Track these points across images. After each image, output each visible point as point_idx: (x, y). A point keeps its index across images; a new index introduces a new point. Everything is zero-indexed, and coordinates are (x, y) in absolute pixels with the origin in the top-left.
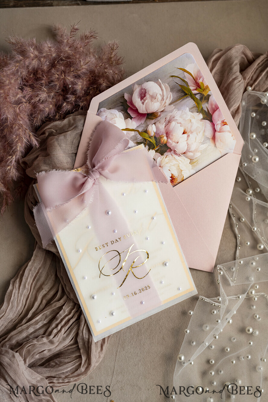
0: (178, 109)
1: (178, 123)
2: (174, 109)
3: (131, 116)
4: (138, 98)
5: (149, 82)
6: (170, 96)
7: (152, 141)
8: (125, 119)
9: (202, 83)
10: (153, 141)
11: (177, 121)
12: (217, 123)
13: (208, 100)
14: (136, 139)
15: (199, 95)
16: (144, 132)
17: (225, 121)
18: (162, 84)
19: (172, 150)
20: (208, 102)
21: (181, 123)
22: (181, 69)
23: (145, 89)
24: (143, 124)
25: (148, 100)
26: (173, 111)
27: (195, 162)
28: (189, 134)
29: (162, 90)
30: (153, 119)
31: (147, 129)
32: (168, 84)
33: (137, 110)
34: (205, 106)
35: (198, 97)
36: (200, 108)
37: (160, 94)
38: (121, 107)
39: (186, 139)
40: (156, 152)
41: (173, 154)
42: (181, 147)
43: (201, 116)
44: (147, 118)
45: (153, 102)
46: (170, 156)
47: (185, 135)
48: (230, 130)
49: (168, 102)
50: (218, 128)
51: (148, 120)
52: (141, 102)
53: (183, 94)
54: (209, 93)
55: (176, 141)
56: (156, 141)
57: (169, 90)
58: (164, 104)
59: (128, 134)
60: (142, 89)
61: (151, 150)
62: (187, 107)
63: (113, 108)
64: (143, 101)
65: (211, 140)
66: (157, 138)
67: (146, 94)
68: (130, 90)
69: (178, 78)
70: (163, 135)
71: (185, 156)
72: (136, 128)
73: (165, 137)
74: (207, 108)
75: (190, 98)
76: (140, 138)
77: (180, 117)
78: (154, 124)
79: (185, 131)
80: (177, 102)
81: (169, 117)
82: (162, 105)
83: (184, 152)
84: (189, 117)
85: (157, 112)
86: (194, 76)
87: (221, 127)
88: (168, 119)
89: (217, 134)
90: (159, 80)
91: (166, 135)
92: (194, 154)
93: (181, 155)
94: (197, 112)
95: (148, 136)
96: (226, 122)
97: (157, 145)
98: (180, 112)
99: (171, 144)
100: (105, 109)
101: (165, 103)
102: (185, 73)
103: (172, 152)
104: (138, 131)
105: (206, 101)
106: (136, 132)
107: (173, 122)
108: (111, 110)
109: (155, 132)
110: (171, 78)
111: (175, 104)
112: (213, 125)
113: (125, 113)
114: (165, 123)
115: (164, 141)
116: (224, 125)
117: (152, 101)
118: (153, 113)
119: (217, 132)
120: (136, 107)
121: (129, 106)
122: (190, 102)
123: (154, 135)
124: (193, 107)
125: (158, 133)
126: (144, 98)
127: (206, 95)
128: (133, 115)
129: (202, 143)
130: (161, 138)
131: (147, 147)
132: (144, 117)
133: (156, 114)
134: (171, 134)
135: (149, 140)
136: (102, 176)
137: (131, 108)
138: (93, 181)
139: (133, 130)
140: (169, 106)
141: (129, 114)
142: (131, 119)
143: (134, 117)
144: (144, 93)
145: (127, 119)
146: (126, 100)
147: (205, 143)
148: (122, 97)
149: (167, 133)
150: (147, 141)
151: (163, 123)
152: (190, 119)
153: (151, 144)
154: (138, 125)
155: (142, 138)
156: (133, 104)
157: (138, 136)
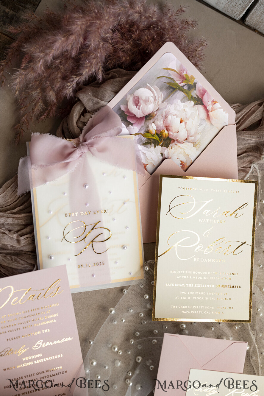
0: (171, 104)
1: (174, 115)
2: (167, 104)
4: (133, 106)
5: (139, 89)
6: (161, 95)
7: (155, 138)
8: (127, 127)
9: (187, 75)
10: (156, 138)
11: (173, 114)
12: (208, 104)
13: (195, 87)
14: (141, 141)
15: (186, 86)
16: (146, 133)
17: (214, 100)
18: (151, 87)
19: (175, 140)
20: (196, 89)
21: (177, 114)
22: (164, 69)
23: (138, 96)
25: (142, 104)
26: (167, 107)
27: (197, 145)
28: (186, 121)
29: (153, 92)
30: (151, 119)
31: (148, 130)
32: (157, 85)
33: (135, 115)
34: (194, 93)
35: (186, 88)
36: (190, 96)
37: (152, 96)
39: (184, 126)
41: (177, 144)
42: (182, 135)
43: (192, 103)
44: (146, 119)
45: (147, 105)
46: (175, 146)
47: (183, 123)
48: (220, 106)
49: (160, 100)
50: (209, 108)
51: (147, 121)
52: (137, 108)
53: (172, 90)
54: (195, 81)
55: (176, 131)
56: (159, 137)
57: (159, 90)
58: (158, 104)
60: (135, 97)
61: (157, 146)
62: (178, 99)
64: (139, 107)
65: (206, 120)
66: (159, 134)
67: (139, 100)
68: (125, 101)
69: (164, 78)
70: (164, 130)
71: (187, 142)
72: (138, 132)
74: (196, 94)
75: (179, 91)
76: (144, 139)
77: (174, 110)
78: (153, 123)
79: (181, 120)
80: (169, 98)
81: (165, 113)
82: (156, 105)
83: (186, 138)
84: (182, 108)
85: (153, 111)
86: (178, 72)
87: (212, 107)
88: (164, 115)
89: (210, 113)
90: (148, 84)
91: (166, 129)
92: (195, 137)
93: (183, 142)
94: (189, 101)
95: (151, 135)
96: (216, 101)
97: (161, 140)
98: (173, 105)
99: (173, 135)
101: (158, 102)
102: (170, 71)
103: (176, 141)
104: (141, 134)
105: (193, 89)
106: (139, 135)
107: (169, 116)
110: (158, 79)
111: (166, 100)
112: (205, 107)
113: (126, 122)
114: (162, 119)
115: (165, 135)
116: (215, 104)
117: (146, 104)
118: (150, 114)
119: (210, 111)
120: (134, 113)
121: (127, 115)
122: (180, 94)
123: (155, 133)
124: (184, 98)
125: (159, 130)
126: (139, 104)
127: (192, 85)
128: (133, 122)
129: (199, 125)
130: (162, 133)
131: (153, 145)
132: (143, 120)
133: (153, 114)
134: (170, 127)
135: (153, 138)
136: (89, 152)
137: (129, 116)
138: (80, 154)
139: (136, 134)
140: (162, 103)
141: (129, 121)
142: (132, 125)
143: (134, 123)
144: (137, 100)
145: (128, 126)
146: (124, 111)
147: (202, 125)
148: (119, 110)
149: (166, 127)
150: (151, 139)
151: (161, 120)
152: (184, 108)
153: (155, 141)
154: (140, 129)
155: (146, 138)
156: (130, 112)
157: (142, 138)
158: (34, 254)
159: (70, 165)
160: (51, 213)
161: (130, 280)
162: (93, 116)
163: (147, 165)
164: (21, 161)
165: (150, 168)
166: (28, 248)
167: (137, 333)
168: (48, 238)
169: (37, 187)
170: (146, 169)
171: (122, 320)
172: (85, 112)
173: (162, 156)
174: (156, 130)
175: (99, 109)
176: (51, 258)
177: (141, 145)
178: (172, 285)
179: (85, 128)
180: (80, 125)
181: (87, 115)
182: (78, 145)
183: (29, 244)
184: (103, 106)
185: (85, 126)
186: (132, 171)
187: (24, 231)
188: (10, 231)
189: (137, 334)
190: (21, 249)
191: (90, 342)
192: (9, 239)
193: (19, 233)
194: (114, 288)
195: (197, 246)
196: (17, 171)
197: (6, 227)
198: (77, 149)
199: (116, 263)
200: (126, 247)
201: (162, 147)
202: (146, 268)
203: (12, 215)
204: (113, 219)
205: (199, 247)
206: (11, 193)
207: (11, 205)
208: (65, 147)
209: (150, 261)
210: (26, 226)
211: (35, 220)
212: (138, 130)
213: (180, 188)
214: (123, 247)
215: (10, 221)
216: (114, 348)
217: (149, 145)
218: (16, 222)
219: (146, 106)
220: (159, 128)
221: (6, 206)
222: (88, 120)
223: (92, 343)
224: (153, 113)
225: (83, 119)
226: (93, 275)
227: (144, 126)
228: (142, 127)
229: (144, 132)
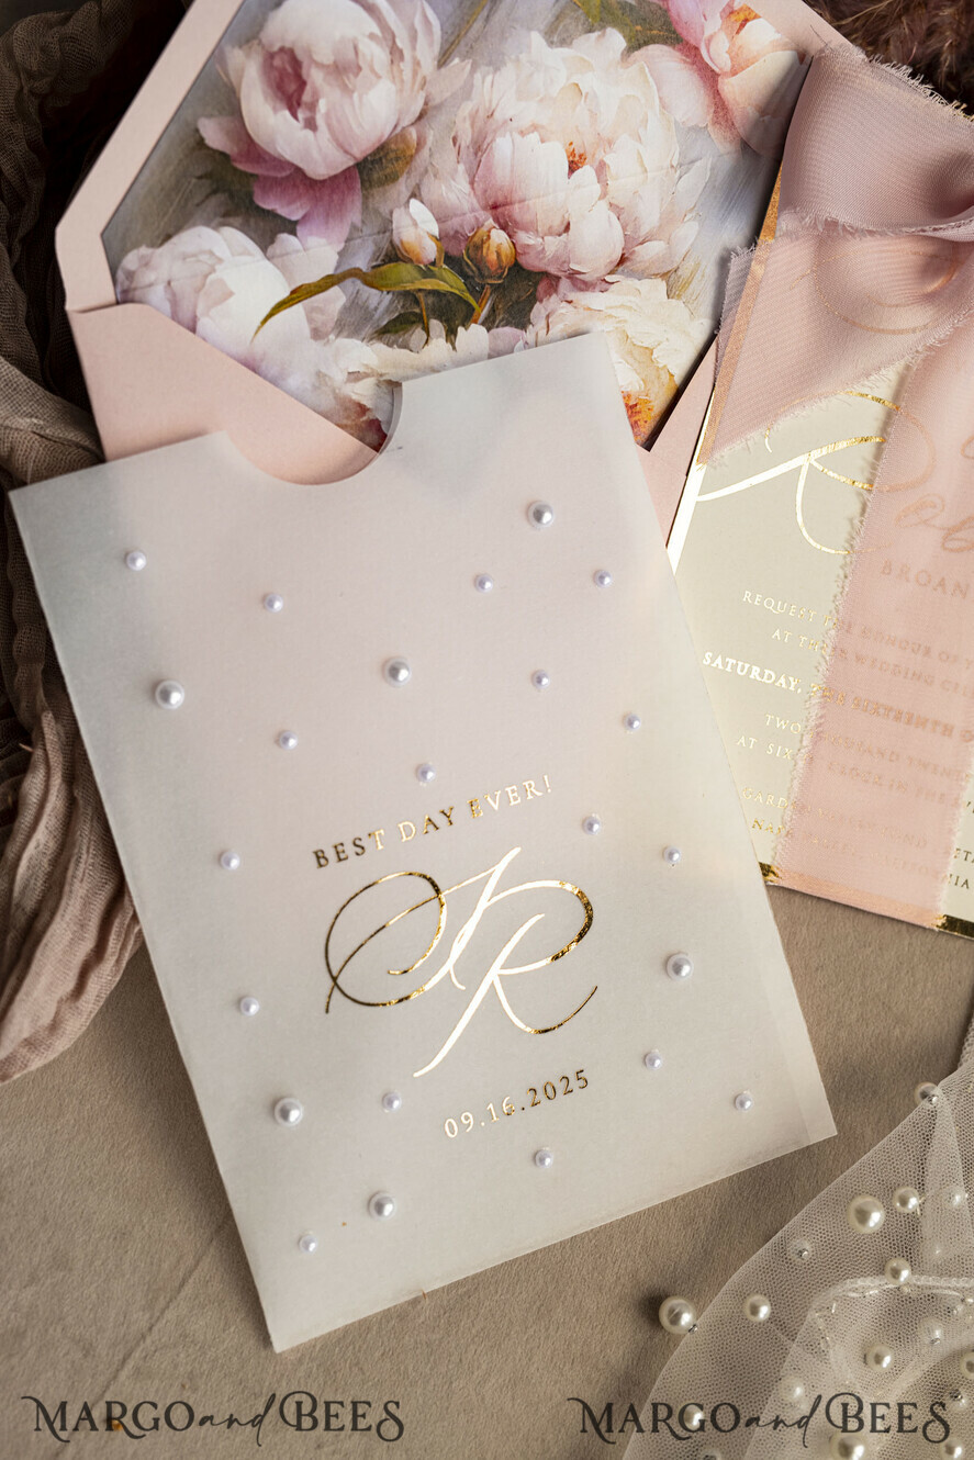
0: (490, 63)
1: (522, 133)
2: (473, 71)
3: (284, 220)
4: (275, 110)
6: (423, 19)
7: (443, 287)
8: (264, 249)
10: (450, 282)
11: (514, 124)
12: (707, 34)
14: (367, 315)
16: (385, 262)
17: (736, 6)
19: (558, 278)
21: (539, 122)
23: (288, 45)
24: (359, 224)
25: (325, 96)
26: (472, 85)
27: (691, 280)
28: (600, 155)
30: (392, 178)
31: (391, 242)
33: (298, 170)
36: (596, 2)
37: (372, 36)
38: (214, 201)
39: (597, 188)
40: (489, 330)
42: (595, 241)
43: (616, 40)
44: (368, 184)
45: (356, 95)
46: (564, 309)
47: (586, 172)
48: (778, 36)
49: (427, 52)
50: (718, 53)
51: (377, 194)
52: (301, 124)
55: (557, 224)
56: (462, 274)
58: (415, 73)
59: (314, 315)
60: (271, 56)
61: (461, 330)
62: (529, 29)
63: (178, 229)
64: (308, 114)
65: (714, 131)
66: (460, 253)
67: (304, 72)
68: (216, 91)
70: (485, 229)
71: (632, 274)
72: (336, 269)
73: (494, 232)
76: (379, 301)
77: (519, 99)
78: (413, 201)
79: (573, 154)
80: (473, 33)
81: (468, 124)
82: (407, 86)
83: (616, 256)
84: (561, 78)
85: (399, 129)
87: (732, 46)
88: (466, 139)
91: (496, 220)
92: (668, 242)
93: (608, 278)
94: (590, 31)
95: (415, 274)
97: (477, 292)
98: (508, 72)
99: (543, 249)
100: (144, 250)
101: (417, 63)
103: (564, 284)
104: (355, 273)
106: (348, 282)
107: (498, 140)
108: (175, 240)
109: (437, 233)
111: (462, 47)
112: (692, 53)
113: (252, 221)
114: (461, 168)
115: (499, 254)
116: (742, 25)
117: (347, 91)
118: (383, 147)
119: (726, 74)
120: (289, 157)
121: (252, 175)
123: (439, 252)
124: (558, 18)
125: (457, 232)
126: (306, 97)
128: (293, 212)
129: (680, 165)
130: (479, 247)
131: (436, 326)
132: (351, 189)
133: (401, 146)
134: (517, 206)
135: (429, 287)
137: (266, 178)
139: (328, 282)
140: (443, 70)
141: (268, 212)
142: (293, 233)
143: (304, 217)
144: (289, 70)
145: (272, 241)
146: (222, 154)
147: (693, 162)
148: (193, 149)
149: (495, 207)
150: (421, 296)
151: (456, 170)
152: (572, 81)
153: (444, 302)
154: (342, 245)
155: (390, 296)
156: (266, 153)
157: (365, 296)
174: (438, 240)
177: (369, 340)
201: (494, 331)
212: (337, 257)
217: (418, 334)
219: (351, 97)
220: (454, 223)
224: (399, 137)
227: (363, 222)
228: (355, 235)
229: (371, 261)
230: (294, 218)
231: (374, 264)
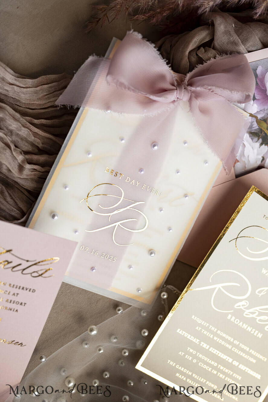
7: (267, 134)
14: (251, 127)
16: (263, 120)
24: (265, 109)
33: (266, 90)
61: (264, 145)
72: (254, 114)
76: (256, 126)
95: (266, 127)
104: (256, 117)
106: (253, 118)
120: (267, 86)
128: (257, 96)
131: (261, 140)
135: (266, 132)
136: (188, 103)
137: (259, 87)
138: (176, 98)
139: (251, 115)
142: (253, 101)
143: (258, 99)
150: (263, 132)
153: (266, 137)
154: (259, 110)
155: (258, 127)
156: (264, 82)
157: (254, 123)
158: (33, 199)
159: (156, 105)
160: (90, 156)
161: (134, 299)
162: (218, 58)
163: (238, 161)
164: (91, 59)
165: (239, 167)
166: (29, 185)
167: (107, 373)
168: (66, 188)
169: (92, 109)
170: (234, 166)
171: (100, 350)
172: (208, 45)
173: (262, 161)
175: (231, 53)
176: (53, 216)
177: (248, 132)
178: (184, 334)
179: (200, 67)
180: (194, 59)
181: (211, 53)
182: (179, 84)
183: (32, 180)
184: (239, 53)
185: (201, 65)
186: (218, 160)
187: (35, 157)
188: (16, 146)
189: (106, 375)
190: (19, 181)
191: (41, 358)
192: (10, 158)
193: (27, 157)
194: (108, 298)
195: (241, 300)
196: (77, 70)
197: (14, 138)
198: (177, 89)
199: (130, 267)
200: (155, 254)
202: (164, 295)
203: (31, 126)
204: (160, 208)
205: (243, 303)
206: (45, 94)
207: (34, 111)
208: (162, 77)
209: (172, 287)
210: (40, 151)
211: (63, 152)
212: (256, 112)
213: (265, 217)
214: (151, 252)
215: (24, 132)
216: (69, 382)
217: (256, 139)
218: (32, 138)
221: (27, 108)
222: (209, 59)
223: (43, 360)
225: (202, 53)
226: (92, 269)
227: (267, 110)
228: (263, 111)
229: (261, 118)
230: (256, 98)
231: (261, 119)
